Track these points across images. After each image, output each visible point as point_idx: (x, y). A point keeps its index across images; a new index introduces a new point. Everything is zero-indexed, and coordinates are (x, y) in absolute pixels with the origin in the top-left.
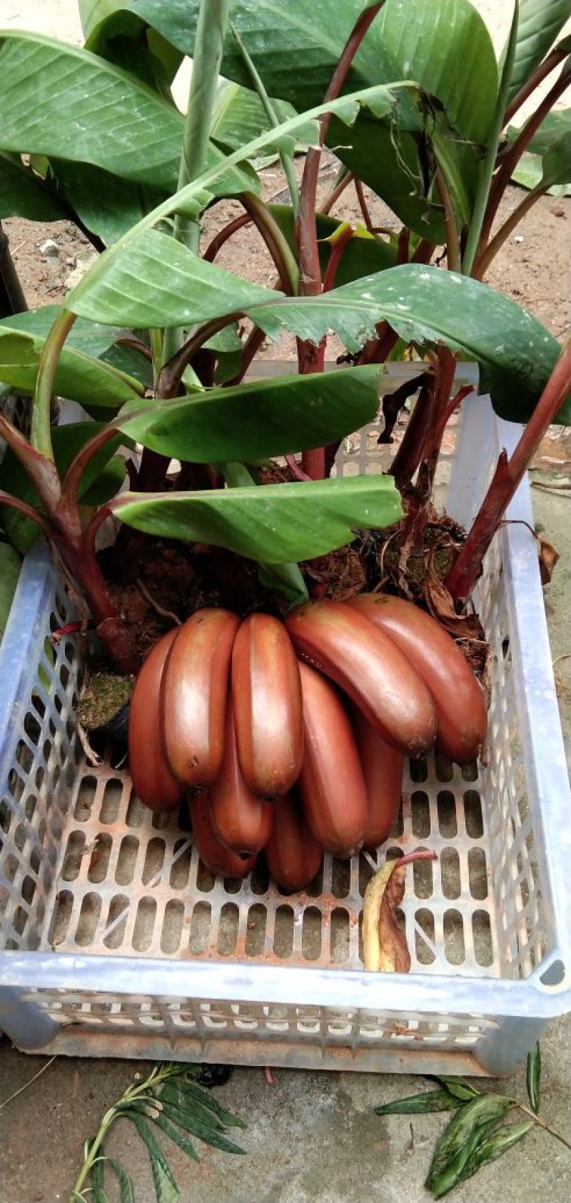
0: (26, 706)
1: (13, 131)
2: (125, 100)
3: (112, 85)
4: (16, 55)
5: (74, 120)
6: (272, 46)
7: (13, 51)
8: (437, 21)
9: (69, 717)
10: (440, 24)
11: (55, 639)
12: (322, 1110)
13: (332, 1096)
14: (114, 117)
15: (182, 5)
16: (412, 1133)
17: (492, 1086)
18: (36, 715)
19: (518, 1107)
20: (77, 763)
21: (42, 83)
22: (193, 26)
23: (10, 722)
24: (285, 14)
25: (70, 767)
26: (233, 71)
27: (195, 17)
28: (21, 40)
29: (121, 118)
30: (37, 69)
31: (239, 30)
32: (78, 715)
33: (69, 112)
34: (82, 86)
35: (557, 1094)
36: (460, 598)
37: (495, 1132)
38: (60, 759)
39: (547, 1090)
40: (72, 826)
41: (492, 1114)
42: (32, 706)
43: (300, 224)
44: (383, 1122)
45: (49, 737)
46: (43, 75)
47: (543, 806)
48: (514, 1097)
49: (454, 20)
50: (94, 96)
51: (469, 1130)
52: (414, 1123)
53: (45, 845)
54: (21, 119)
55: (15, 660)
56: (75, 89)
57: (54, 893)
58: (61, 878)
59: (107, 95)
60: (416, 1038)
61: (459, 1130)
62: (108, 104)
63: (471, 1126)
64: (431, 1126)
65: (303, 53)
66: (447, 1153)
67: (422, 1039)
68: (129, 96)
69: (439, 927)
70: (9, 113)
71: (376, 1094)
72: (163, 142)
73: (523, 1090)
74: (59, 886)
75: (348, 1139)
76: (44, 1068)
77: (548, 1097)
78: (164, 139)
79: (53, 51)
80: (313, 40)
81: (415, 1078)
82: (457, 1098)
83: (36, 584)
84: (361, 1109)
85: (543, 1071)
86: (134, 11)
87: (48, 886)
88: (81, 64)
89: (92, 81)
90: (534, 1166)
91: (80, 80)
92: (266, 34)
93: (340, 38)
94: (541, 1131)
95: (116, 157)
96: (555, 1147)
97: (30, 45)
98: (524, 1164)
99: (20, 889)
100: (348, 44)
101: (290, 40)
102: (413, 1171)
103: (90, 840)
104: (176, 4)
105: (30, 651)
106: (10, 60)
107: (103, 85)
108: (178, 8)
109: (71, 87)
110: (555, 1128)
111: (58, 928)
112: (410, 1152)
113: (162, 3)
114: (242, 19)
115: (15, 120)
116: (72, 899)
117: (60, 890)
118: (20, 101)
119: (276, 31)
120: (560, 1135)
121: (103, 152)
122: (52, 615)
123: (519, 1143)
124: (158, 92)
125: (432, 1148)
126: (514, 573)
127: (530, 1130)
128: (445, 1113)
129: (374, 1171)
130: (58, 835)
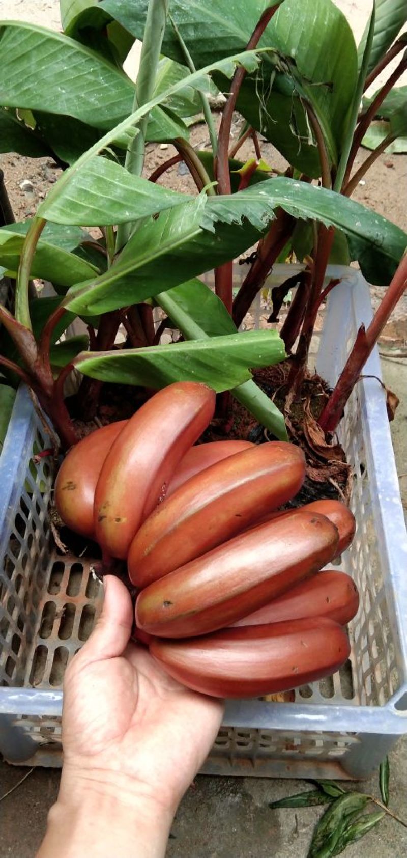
0: (16, 509)
1: (13, 93)
2: (93, 71)
3: (84, 61)
4: (14, 39)
5: (57, 85)
6: (200, 35)
7: (12, 35)
8: (315, 20)
9: (45, 519)
10: (317, 23)
11: (36, 460)
12: (231, 806)
13: (238, 795)
14: (85, 83)
15: (136, 4)
16: (297, 822)
17: (354, 786)
18: (23, 516)
19: (374, 801)
20: (50, 552)
21: (33, 59)
22: (144, 19)
23: (5, 520)
24: (209, 12)
25: (45, 555)
26: (171, 52)
27: (145, 12)
28: (18, 28)
29: (91, 84)
30: (30, 48)
31: (177, 23)
32: (52, 516)
33: (52, 79)
34: (63, 61)
35: (402, 792)
36: (329, 432)
37: (357, 820)
38: (39, 549)
39: (394, 789)
40: (47, 598)
41: (355, 807)
42: (20, 509)
43: (217, 162)
44: (275, 814)
45: (32, 532)
46: (34, 53)
47: (393, 580)
48: (370, 794)
49: (327, 19)
50: (70, 68)
51: (338, 819)
52: (298, 814)
53: (28, 612)
54: (18, 84)
55: (9, 475)
56: (57, 63)
57: (34, 647)
58: (38, 636)
59: (81, 68)
60: (300, 752)
61: (331, 819)
62: (81, 74)
63: (340, 816)
64: (310, 816)
65: (221, 39)
66: (323, 836)
67: (304, 753)
68: (96, 68)
70: (9, 80)
71: (270, 793)
72: (120, 101)
73: (377, 789)
75: (250, 826)
76: (27, 775)
77: (395, 794)
78: (122, 99)
79: (41, 36)
80: (229, 30)
81: (298, 781)
82: (330, 796)
83: (23, 420)
84: (259, 804)
85: (391, 776)
86: (101, 8)
87: (29, 642)
88: (62, 46)
89: (70, 57)
90: (386, 845)
91: (60, 57)
92: (196, 26)
93: (248, 30)
94: (390, 819)
95: (87, 111)
96: (400, 830)
97: (25, 31)
98: (378, 843)
99: (10, 644)
100: (253, 34)
101: (213, 30)
102: (298, 849)
103: (59, 608)
104: (132, 3)
105: (19, 469)
106: (10, 43)
107: (77, 60)
108: (133, 7)
109: (54, 62)
110: (400, 817)
111: (36, 673)
112: (295, 835)
113: (122, 2)
114: (179, 15)
115: (14, 85)
116: (46, 652)
117: (38, 645)
118: (17, 72)
119: (203, 24)
120: (403, 822)
121: (78, 108)
122: (35, 443)
123: (374, 828)
124: (117, 66)
125: (311, 833)
126: (368, 413)
127: (382, 819)
128: (320, 807)
129: (270, 850)
130: (36, 604)
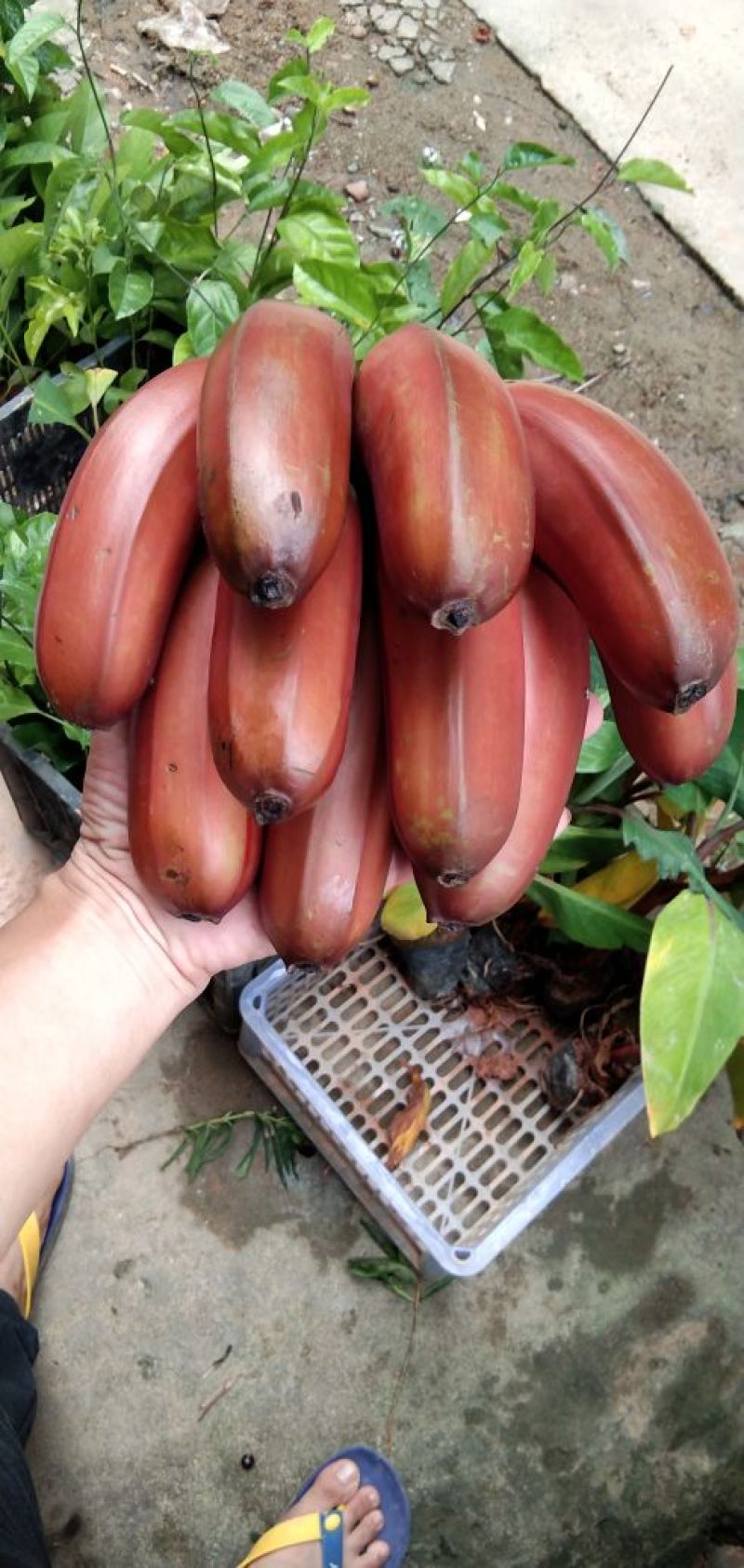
12: (337, 1205)
13: (346, 1205)
40: (345, 967)
51: (388, 1269)
57: (310, 993)
58: (319, 988)
61: (385, 1264)
63: (391, 1270)
69: (462, 1189)
74: (315, 992)
75: (335, 1228)
116: (315, 1004)
123: (403, 1298)
